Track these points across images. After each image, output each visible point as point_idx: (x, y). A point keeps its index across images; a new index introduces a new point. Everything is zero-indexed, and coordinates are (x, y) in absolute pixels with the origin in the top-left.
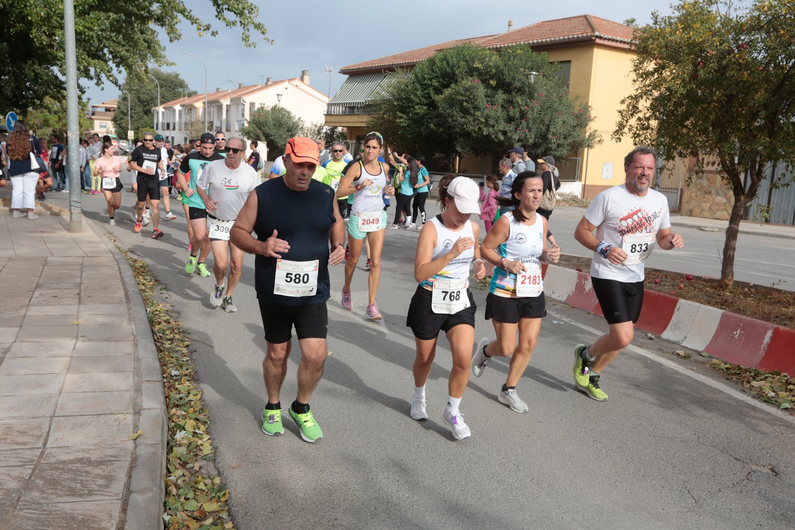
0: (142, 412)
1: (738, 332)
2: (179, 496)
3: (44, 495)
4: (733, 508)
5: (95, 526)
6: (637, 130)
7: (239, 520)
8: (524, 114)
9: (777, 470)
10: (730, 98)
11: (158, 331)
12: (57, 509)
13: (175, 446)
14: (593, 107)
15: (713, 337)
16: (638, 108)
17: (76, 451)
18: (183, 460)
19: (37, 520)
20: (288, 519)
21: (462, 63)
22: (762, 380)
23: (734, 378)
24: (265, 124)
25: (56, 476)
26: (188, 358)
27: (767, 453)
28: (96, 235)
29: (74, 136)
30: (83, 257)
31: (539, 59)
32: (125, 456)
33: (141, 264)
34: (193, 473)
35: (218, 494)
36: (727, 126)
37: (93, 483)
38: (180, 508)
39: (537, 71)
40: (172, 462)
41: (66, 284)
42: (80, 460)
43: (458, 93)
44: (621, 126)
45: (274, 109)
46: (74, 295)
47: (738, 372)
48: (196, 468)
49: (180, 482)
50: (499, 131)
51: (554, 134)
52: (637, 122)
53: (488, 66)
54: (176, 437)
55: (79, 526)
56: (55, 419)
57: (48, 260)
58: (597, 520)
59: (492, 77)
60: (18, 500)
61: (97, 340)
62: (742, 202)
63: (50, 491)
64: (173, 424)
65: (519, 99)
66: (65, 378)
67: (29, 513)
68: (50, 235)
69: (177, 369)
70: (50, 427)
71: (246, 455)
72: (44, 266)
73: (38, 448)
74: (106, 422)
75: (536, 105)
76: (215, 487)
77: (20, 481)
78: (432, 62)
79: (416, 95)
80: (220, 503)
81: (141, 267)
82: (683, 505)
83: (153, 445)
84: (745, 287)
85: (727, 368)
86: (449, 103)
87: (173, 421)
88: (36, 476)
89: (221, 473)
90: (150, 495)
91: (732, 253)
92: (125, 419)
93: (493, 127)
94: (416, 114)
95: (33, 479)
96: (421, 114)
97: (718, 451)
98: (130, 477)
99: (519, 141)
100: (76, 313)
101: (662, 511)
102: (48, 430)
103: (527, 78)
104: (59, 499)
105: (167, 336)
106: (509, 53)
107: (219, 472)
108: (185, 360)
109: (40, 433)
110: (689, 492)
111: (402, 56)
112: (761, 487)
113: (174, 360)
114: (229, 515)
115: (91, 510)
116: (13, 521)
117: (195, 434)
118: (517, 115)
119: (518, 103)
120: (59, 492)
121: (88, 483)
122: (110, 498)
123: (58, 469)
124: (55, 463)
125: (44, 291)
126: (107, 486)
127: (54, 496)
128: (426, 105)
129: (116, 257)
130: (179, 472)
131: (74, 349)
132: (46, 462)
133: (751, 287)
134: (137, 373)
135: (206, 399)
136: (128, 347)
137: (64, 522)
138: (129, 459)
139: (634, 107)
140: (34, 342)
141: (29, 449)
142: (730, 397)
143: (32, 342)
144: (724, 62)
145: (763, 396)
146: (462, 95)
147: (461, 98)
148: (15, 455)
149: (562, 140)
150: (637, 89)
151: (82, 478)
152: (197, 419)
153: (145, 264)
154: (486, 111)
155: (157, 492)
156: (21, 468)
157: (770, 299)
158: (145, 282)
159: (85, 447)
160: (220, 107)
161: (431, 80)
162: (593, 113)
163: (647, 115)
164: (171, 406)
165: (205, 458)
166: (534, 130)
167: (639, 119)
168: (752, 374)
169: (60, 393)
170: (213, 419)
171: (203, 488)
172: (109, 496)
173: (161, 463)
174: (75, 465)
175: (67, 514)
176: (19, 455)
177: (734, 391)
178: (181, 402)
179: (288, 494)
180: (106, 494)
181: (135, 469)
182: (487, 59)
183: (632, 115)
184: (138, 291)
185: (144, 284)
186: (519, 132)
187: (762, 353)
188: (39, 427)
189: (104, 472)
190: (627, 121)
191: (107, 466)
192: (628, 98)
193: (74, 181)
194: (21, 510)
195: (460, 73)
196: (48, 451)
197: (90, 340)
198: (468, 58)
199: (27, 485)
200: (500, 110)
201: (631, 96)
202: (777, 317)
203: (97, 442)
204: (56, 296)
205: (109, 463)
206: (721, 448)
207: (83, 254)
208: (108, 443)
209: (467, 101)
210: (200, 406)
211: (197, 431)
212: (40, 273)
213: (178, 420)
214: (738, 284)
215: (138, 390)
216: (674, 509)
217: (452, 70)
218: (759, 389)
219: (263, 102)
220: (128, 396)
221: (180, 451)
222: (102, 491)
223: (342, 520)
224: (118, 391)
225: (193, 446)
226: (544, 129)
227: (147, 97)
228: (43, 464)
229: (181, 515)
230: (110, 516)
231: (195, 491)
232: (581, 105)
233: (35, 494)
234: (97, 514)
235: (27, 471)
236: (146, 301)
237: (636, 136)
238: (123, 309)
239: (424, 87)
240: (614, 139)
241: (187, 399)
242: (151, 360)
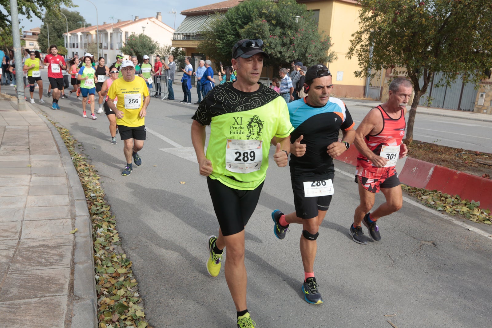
0: (76, 218)
1: (415, 168)
2: (103, 265)
3: (24, 266)
4: (413, 264)
5: (56, 283)
6: (361, 52)
7: (139, 277)
8: (292, 42)
9: (435, 243)
10: (414, 34)
11: (80, 170)
12: (33, 273)
13: (97, 237)
14: (332, 38)
15: (401, 172)
16: (361, 39)
17: (39, 241)
18: (103, 245)
19: (21, 280)
20: (168, 277)
21: (255, 10)
22: (427, 195)
23: (413, 194)
24: (135, 45)
25: (29, 255)
26: (100, 187)
27: (430, 234)
28: (34, 113)
29: (18, 51)
30: (28, 126)
31: (301, 8)
32: (69, 243)
33: (65, 131)
34: (110, 252)
35: (126, 264)
36: (412, 50)
37: (52, 259)
38: (104, 272)
39: (300, 16)
40: (97, 246)
41: (19, 143)
42: (42, 246)
43: (253, 28)
44: (352, 50)
45: (141, 36)
46: (26, 149)
47: (415, 191)
48: (111, 249)
49: (103, 257)
50: (278, 51)
51: (309, 54)
52: (361, 48)
53: (270, 12)
54: (97, 232)
55: (47, 283)
56: (24, 223)
57: (6, 127)
58: (341, 273)
59: (273, 19)
60: (8, 269)
61: (44, 176)
62: (419, 95)
63: (27, 264)
64: (95, 225)
65: (289, 32)
66: (27, 198)
67: (16, 276)
68: (6, 112)
69: (94, 193)
70: (22, 227)
71: (140, 242)
72: (4, 131)
73: (16, 239)
74: (55, 224)
75: (299, 36)
76: (124, 260)
77: (8, 258)
78: (237, 9)
79: (227, 29)
80: (127, 269)
81: (65, 132)
82: (387, 263)
83: (85, 237)
84: (418, 144)
85: (409, 189)
86: (248, 34)
87: (95, 223)
88: (17, 255)
89: (126, 252)
90: (86, 265)
91: (412, 124)
92: (66, 222)
93: (274, 49)
94: (228, 40)
95: (15, 256)
96: (231, 41)
97: (405, 234)
98: (73, 255)
99: (289, 57)
100: (29, 160)
101: (375, 267)
102: (20, 229)
103: (294, 19)
104: (33, 268)
105: (86, 174)
106: (283, 4)
107: (125, 252)
108: (98, 187)
109: (16, 230)
110: (390, 257)
111: (218, 4)
112: (428, 253)
113: (91, 188)
114: (133, 275)
115: (53, 274)
116: (7, 281)
117: (108, 230)
118: (288, 42)
119: (289, 34)
120: (32, 264)
121: (49, 258)
122: (64, 267)
123: (30, 251)
124: (27, 248)
125: (7, 147)
126: (61, 260)
127: (30, 266)
128: (234, 35)
129: (49, 126)
130: (102, 252)
131: (30, 181)
132: (22, 247)
133: (422, 143)
134: (70, 194)
135: (113, 210)
136: (63, 180)
137: (37, 280)
138: (72, 245)
139: (359, 38)
140: (5, 177)
141: (10, 240)
142: (410, 205)
143: (3, 177)
144: (412, 13)
145: (428, 204)
146: (255, 29)
147: (255, 31)
148: (3, 243)
149: (314, 57)
150: (361, 28)
151: (45, 256)
152: (108, 222)
153: (67, 130)
154: (270, 40)
155: (90, 263)
156: (7, 251)
157: (432, 150)
158: (68, 141)
159: (44, 238)
160: (106, 34)
161: (236, 20)
162: (332, 42)
163: (367, 43)
164: (92, 214)
165: (115, 243)
166: (298, 51)
167: (362, 46)
168: (422, 192)
169: (25, 207)
170: (118, 221)
171: (117, 260)
172: (63, 266)
173: (91, 247)
174: (40, 249)
175: (38, 276)
176: (5, 243)
177: (413, 201)
178: (98, 212)
179: (166, 263)
180: (62, 264)
181: (76, 250)
182: (270, 8)
183: (358, 43)
184: (65, 146)
185: (68, 143)
186: (289, 52)
187: (428, 180)
188: (15, 227)
189: (58, 252)
190: (355, 47)
191: (59, 248)
192: (356, 33)
193: (19, 79)
194: (11, 274)
195: (254, 16)
196: (22, 241)
197: (40, 176)
198: (259, 7)
199: (12, 260)
200: (278, 39)
201: (357, 32)
202: (436, 160)
203: (51, 235)
204: (14, 150)
205: (60, 247)
206: (406, 233)
207: (29, 125)
208: (58, 236)
209: (258, 33)
210: (109, 214)
211: (110, 228)
212: (2, 136)
213: (98, 222)
214: (415, 142)
215: (72, 204)
216: (382, 266)
217: (249, 13)
218: (426, 200)
219: (134, 32)
220: (66, 209)
221: (101, 240)
222: (58, 263)
223: (199, 276)
224: (60, 206)
225: (108, 237)
226: (304, 50)
227: (59, 26)
228: (20, 248)
229: (105, 276)
230: (65, 277)
231: (112, 262)
232: (325, 37)
233: (18, 265)
234: (56, 276)
235: (11, 253)
236: (70, 152)
237: (360, 55)
238: (57, 157)
239: (233, 24)
240: (347, 58)
241: (102, 210)
242: (78, 188)
